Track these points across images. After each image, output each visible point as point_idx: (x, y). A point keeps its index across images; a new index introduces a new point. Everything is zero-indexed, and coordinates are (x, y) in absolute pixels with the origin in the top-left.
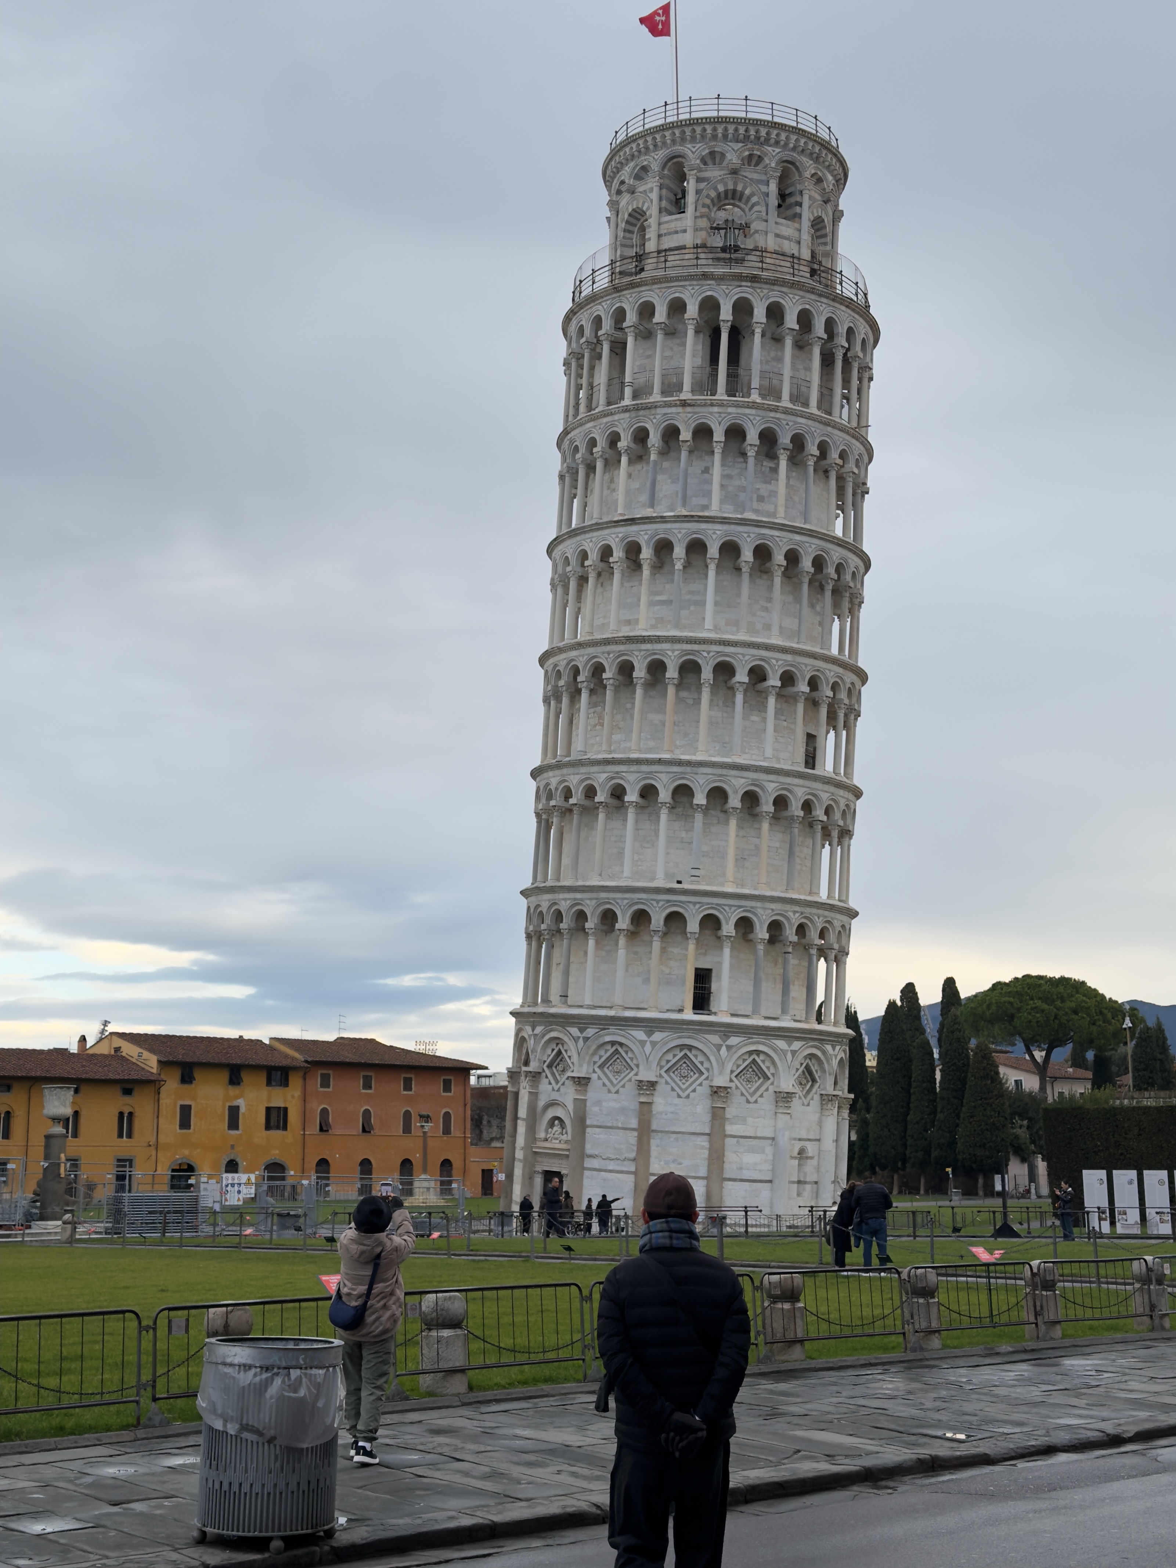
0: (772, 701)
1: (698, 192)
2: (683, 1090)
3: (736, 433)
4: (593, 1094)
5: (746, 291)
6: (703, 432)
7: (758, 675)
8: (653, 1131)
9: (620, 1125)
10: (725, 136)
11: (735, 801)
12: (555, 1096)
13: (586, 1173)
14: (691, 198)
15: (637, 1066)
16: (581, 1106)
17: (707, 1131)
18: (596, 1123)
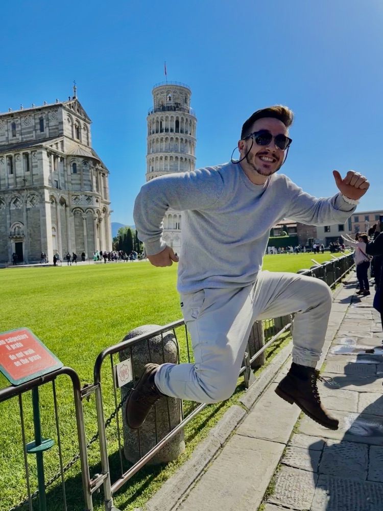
5: (183, 116)
6: (177, 139)
10: (177, 89)
14: (172, 98)
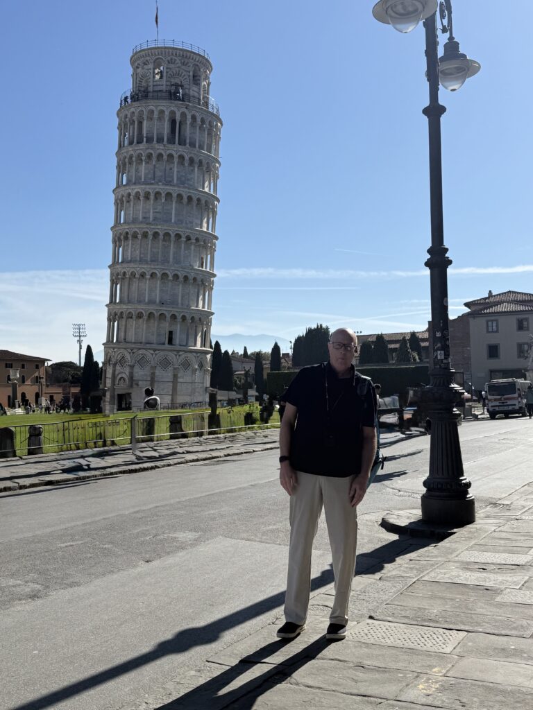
0: (193, 247)
1: (167, 72)
2: (165, 369)
3: (181, 157)
4: (137, 369)
5: (184, 110)
7: (188, 238)
8: (155, 381)
9: (145, 379)
10: (176, 54)
11: (181, 279)
12: (122, 370)
14: (164, 74)
15: (150, 361)
16: (131, 374)
18: (136, 379)
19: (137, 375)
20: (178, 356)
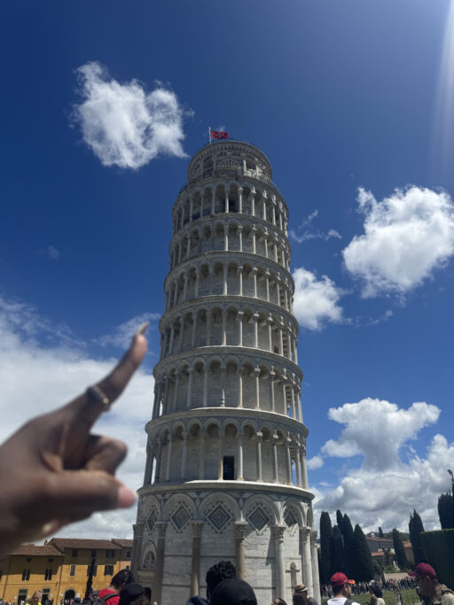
0: (256, 325)
2: (219, 529)
4: (169, 534)
8: (203, 557)
9: (183, 554)
10: (226, 148)
11: (241, 367)
12: (149, 537)
13: (164, 588)
14: (214, 167)
15: (192, 514)
16: (162, 543)
17: (233, 554)
18: (169, 554)
19: (169, 544)
20: (241, 501)
